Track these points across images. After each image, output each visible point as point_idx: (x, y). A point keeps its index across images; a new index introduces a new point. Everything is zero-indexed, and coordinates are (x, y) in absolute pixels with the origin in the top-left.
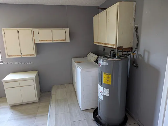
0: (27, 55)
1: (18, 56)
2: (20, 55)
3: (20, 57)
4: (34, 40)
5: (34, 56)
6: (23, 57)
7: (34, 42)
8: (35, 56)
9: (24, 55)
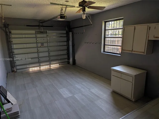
0: (137, 52)
1: (129, 51)
2: (131, 51)
3: (131, 52)
4: (149, 37)
5: (143, 54)
6: (133, 52)
7: (148, 39)
8: (145, 54)
9: (134, 51)
